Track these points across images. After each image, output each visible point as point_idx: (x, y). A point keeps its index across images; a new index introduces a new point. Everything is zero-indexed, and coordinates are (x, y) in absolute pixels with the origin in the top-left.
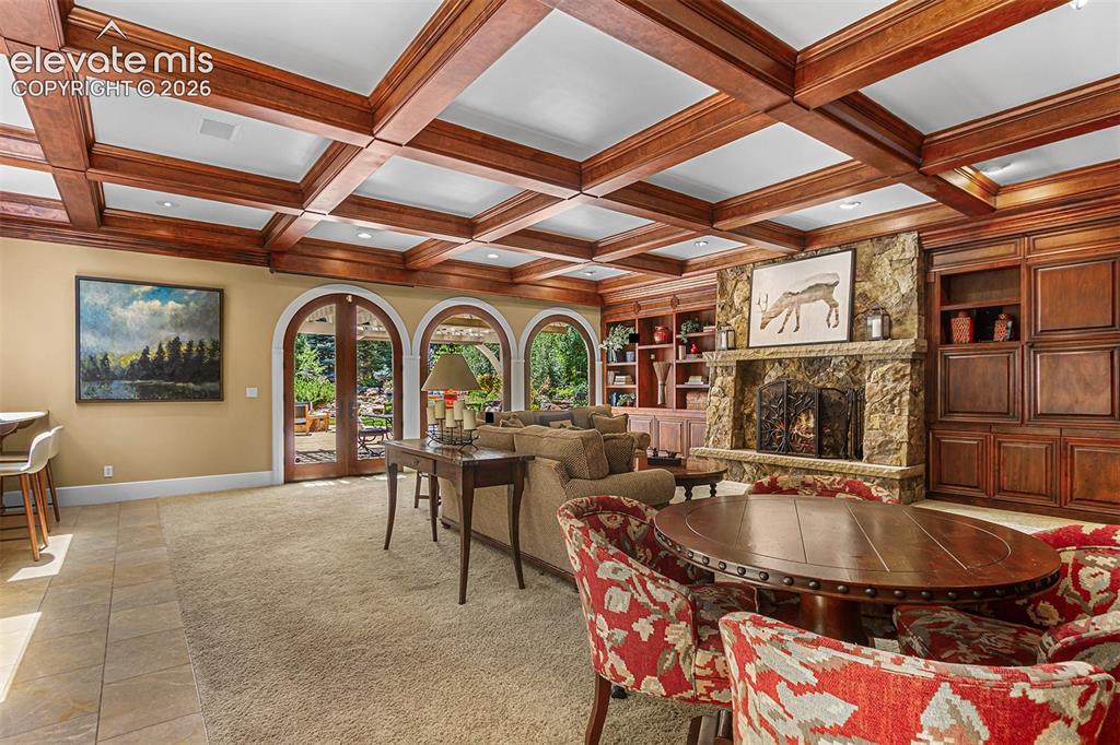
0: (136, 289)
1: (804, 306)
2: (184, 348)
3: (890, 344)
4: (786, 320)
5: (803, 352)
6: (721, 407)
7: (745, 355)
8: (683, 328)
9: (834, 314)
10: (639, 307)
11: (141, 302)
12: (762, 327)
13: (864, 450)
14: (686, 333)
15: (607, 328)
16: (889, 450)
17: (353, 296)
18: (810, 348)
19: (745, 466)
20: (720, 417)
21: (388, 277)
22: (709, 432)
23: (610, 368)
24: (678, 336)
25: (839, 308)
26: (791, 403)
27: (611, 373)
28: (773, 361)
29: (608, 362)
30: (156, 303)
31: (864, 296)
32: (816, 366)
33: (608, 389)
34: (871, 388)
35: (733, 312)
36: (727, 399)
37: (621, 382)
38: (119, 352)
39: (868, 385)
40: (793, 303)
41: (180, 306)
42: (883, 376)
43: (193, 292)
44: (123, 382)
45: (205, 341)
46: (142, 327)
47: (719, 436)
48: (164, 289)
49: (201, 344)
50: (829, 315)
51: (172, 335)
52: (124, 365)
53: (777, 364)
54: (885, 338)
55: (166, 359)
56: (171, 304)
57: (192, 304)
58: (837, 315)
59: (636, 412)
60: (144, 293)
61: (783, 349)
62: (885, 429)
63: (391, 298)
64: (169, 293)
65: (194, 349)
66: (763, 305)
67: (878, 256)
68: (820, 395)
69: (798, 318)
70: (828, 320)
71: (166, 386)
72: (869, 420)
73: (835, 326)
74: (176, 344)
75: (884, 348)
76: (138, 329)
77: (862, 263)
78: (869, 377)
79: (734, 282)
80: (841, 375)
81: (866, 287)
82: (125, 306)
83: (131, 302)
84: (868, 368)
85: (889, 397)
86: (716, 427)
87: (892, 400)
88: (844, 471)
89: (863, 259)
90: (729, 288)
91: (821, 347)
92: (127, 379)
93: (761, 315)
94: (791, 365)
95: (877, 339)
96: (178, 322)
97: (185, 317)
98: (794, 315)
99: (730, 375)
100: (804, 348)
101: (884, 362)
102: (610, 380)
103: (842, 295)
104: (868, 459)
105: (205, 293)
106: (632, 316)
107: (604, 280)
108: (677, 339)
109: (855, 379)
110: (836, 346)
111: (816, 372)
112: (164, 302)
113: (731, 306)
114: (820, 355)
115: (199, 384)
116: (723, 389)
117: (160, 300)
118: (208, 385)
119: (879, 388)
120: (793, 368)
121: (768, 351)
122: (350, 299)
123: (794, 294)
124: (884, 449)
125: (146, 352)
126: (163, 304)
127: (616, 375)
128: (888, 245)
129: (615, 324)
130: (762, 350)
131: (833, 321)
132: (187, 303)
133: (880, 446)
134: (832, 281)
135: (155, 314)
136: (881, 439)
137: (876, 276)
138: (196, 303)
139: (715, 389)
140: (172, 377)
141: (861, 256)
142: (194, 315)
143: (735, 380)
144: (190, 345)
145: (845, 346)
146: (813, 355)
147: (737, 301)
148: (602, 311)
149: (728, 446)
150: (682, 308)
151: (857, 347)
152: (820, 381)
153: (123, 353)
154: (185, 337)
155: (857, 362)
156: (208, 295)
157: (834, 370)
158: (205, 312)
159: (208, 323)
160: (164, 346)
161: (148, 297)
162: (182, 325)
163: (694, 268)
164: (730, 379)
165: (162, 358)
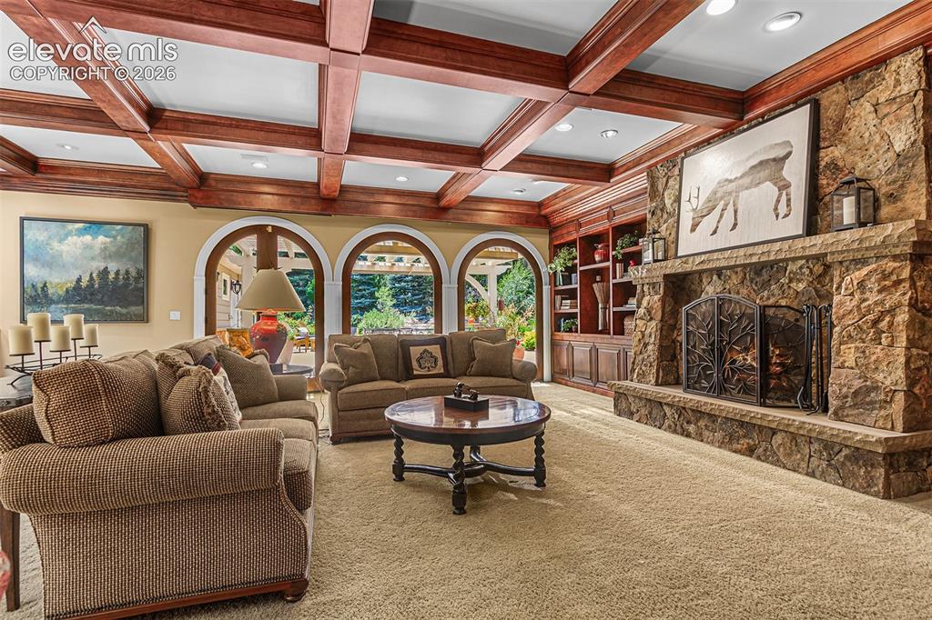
0: (70, 226)
1: (744, 194)
2: (112, 276)
3: (871, 234)
4: (721, 216)
5: (740, 257)
6: (647, 332)
7: (674, 267)
8: (619, 242)
9: (784, 198)
10: (580, 226)
11: (75, 237)
12: (693, 230)
13: (830, 399)
14: (622, 248)
15: (555, 250)
16: (872, 403)
17: (273, 226)
18: (750, 250)
19: (667, 409)
20: (646, 345)
21: (303, 207)
22: (633, 363)
23: (557, 293)
24: (614, 253)
25: (792, 189)
26: (724, 329)
27: (558, 298)
28: (710, 271)
29: (556, 286)
30: (88, 238)
31: (834, 166)
32: (766, 277)
33: (555, 313)
34: (841, 304)
35: (665, 216)
36: (653, 323)
37: (566, 307)
38: (57, 280)
39: (836, 299)
40: (730, 193)
41: (108, 240)
42: (861, 285)
43: (119, 227)
44: (59, 306)
45: (131, 270)
46: (76, 260)
47: (644, 368)
48: (94, 225)
49: (127, 272)
50: (778, 201)
51: (102, 266)
52: (62, 292)
53: (715, 277)
54: (862, 224)
55: (96, 286)
56: (101, 238)
57: (119, 238)
58: (789, 200)
59: (578, 339)
60: (77, 230)
61: (715, 256)
62: (864, 369)
63: (314, 228)
64: (99, 229)
65: (121, 277)
66: (694, 201)
67: (854, 103)
68: (763, 316)
69: (736, 212)
70: (776, 209)
71: (95, 310)
72: (838, 353)
73: (786, 216)
74: (105, 272)
75: (861, 241)
76: (72, 260)
77: (828, 118)
78: (839, 287)
79: (665, 179)
80: (801, 286)
81: (837, 153)
82: (61, 241)
83: (66, 236)
84: (837, 273)
85: (871, 317)
86: (641, 357)
87: (875, 323)
88: (792, 430)
89: (829, 113)
90: (660, 188)
91: (765, 248)
92: (62, 302)
93: (691, 214)
94: (734, 277)
95: (849, 228)
96: (106, 254)
97: (113, 249)
98: (730, 209)
99: (656, 293)
100: (742, 251)
101: (863, 262)
102: (557, 305)
103: (796, 171)
104: (836, 413)
105: (131, 227)
106: (574, 236)
107: (544, 200)
108: (613, 256)
109: (823, 292)
110: (786, 245)
111: (766, 285)
112: (95, 235)
113: (662, 210)
114: (764, 259)
115: (126, 308)
116: (649, 311)
117: (91, 236)
118: (133, 308)
119: (855, 303)
120: (735, 280)
121: (698, 260)
122: (270, 229)
123: (731, 181)
124: (864, 400)
125: (79, 280)
126: (93, 239)
127: (563, 299)
128: (871, 81)
129: (561, 246)
130: (691, 259)
131: (782, 209)
132: (115, 237)
133: (856, 394)
134: (781, 153)
135: (87, 247)
136: (857, 384)
137: (852, 133)
138: (123, 237)
139: (642, 311)
140: (101, 302)
141: (827, 110)
142: (121, 247)
143: (663, 300)
144: (117, 273)
145: (799, 244)
146: (755, 259)
147: (668, 202)
148: (550, 233)
149: (653, 381)
150: (618, 220)
151: (817, 243)
152: (772, 296)
153: (60, 281)
154: (113, 267)
155: (823, 267)
156: (133, 229)
157: (791, 281)
158: (130, 245)
159: (133, 254)
160: (94, 275)
161: (81, 233)
162: (110, 256)
163: (621, 170)
164: (656, 298)
165: (93, 285)
